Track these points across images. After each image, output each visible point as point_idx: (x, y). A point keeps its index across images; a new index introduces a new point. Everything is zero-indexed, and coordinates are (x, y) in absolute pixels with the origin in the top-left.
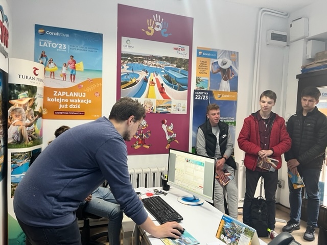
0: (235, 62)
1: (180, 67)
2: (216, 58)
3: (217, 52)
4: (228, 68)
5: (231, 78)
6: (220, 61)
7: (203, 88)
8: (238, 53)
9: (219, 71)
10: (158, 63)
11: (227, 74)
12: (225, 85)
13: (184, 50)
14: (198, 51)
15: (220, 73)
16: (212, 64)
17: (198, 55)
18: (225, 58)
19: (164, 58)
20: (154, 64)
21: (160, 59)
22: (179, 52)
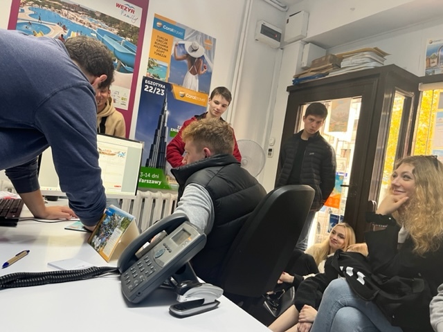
0: (210, 52)
1: (125, 37)
2: (182, 38)
3: (185, 30)
4: (199, 58)
5: (203, 72)
6: (188, 44)
7: (158, 77)
8: (215, 40)
9: (184, 58)
10: (87, 20)
11: (196, 65)
12: (192, 81)
13: (133, 11)
14: (156, 20)
15: (186, 61)
16: (176, 45)
17: (155, 26)
18: (196, 42)
19: (98, 15)
20: (80, 19)
21: (92, 14)
22: (125, 12)
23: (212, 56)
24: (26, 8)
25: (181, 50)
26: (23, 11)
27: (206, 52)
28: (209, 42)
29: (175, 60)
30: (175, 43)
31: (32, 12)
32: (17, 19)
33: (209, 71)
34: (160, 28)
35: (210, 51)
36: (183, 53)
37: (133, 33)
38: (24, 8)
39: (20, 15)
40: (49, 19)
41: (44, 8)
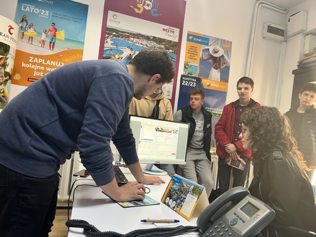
3: (209, 39)
4: (220, 57)
5: (223, 67)
6: (211, 49)
8: (231, 42)
9: (209, 59)
10: (145, 42)
11: (218, 62)
12: (215, 74)
13: (173, 32)
14: (189, 35)
15: (210, 61)
16: (203, 50)
17: (188, 40)
18: (217, 46)
19: (151, 38)
21: (147, 38)
22: (168, 33)
23: (229, 54)
24: (108, 40)
25: (207, 53)
26: (107, 42)
27: (225, 53)
28: (227, 45)
29: (202, 61)
30: (202, 49)
31: (112, 42)
32: (104, 47)
33: (228, 65)
34: (192, 40)
35: (228, 51)
36: (208, 55)
37: (173, 46)
38: (107, 40)
39: (106, 45)
40: (122, 45)
41: (119, 38)
